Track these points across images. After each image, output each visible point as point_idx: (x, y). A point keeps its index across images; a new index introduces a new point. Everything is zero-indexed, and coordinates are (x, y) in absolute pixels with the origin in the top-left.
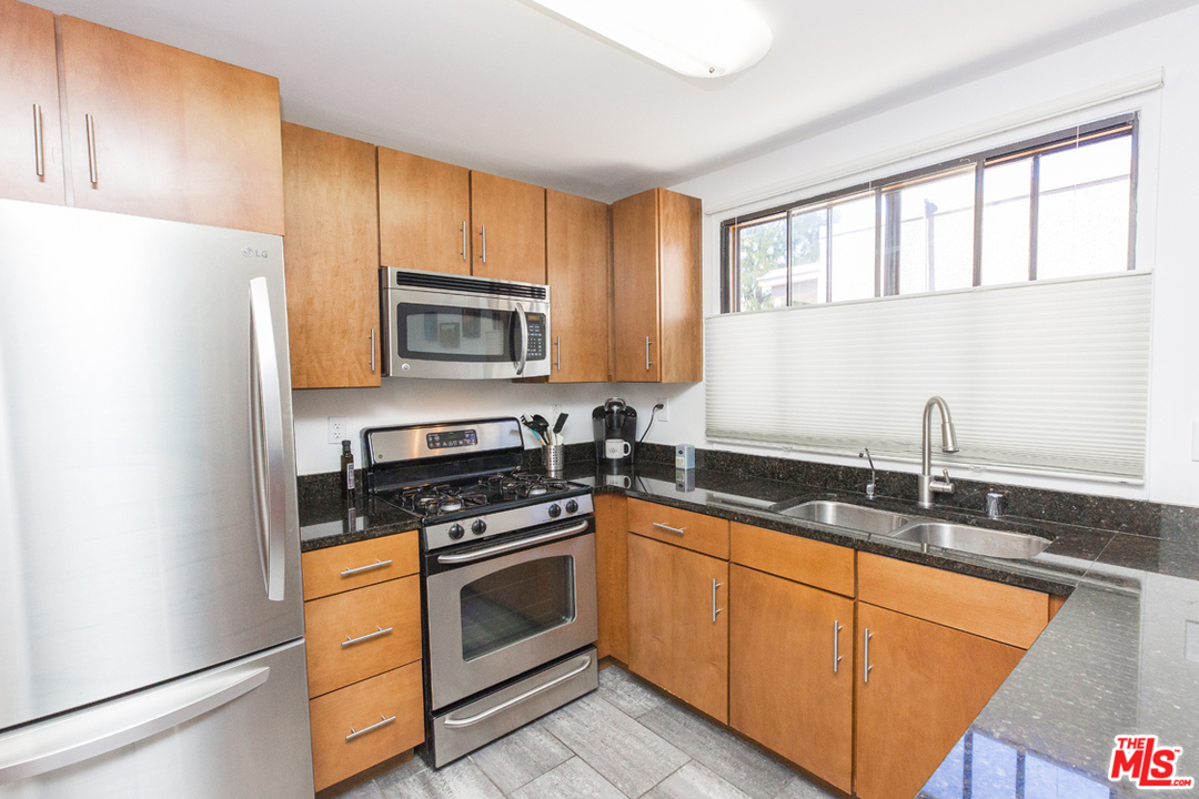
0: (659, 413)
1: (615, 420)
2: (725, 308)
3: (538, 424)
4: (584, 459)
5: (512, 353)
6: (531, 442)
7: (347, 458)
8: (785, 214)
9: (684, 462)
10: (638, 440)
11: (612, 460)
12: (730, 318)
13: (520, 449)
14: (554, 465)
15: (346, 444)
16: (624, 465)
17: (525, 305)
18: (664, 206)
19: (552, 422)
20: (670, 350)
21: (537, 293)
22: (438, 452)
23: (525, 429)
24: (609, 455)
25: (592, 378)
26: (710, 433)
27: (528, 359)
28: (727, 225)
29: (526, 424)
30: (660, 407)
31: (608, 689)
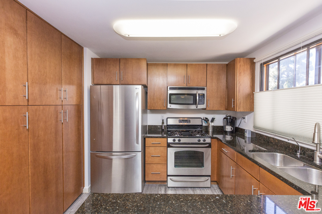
0: (243, 120)
1: (231, 121)
2: (261, 89)
3: (206, 120)
4: (220, 130)
5: (195, 103)
6: (204, 124)
7: (163, 123)
8: (277, 60)
9: (248, 135)
10: (237, 126)
11: (227, 131)
13: (202, 125)
14: (211, 130)
15: (163, 120)
16: (232, 133)
17: (200, 92)
18: (239, 63)
19: (210, 119)
20: (240, 102)
21: (203, 89)
22: (181, 124)
23: (203, 121)
24: (226, 130)
25: (220, 109)
26: (255, 127)
27: (199, 104)
29: (204, 119)
30: (244, 118)
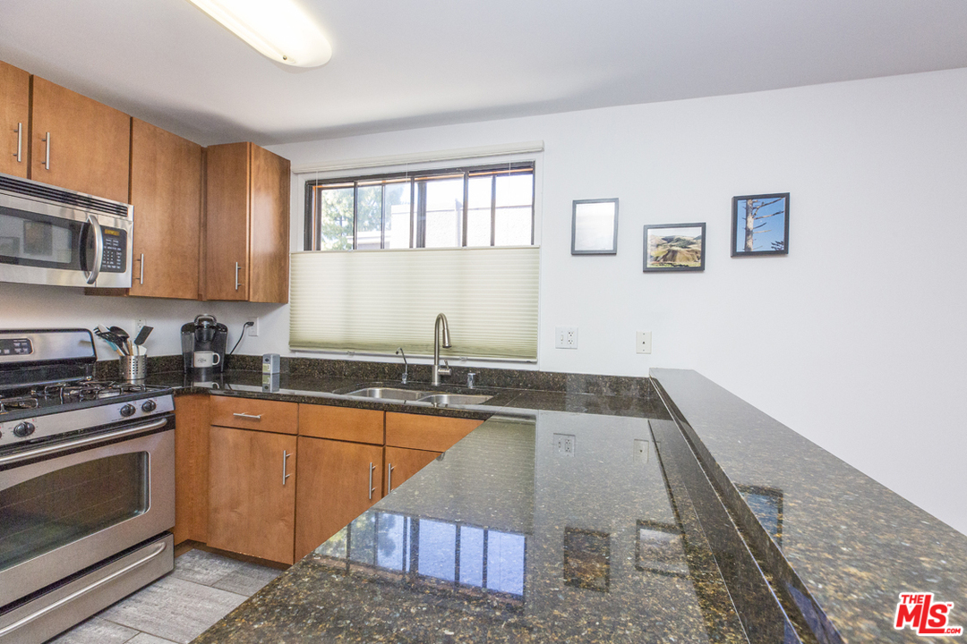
0: (249, 330)
1: (206, 334)
2: (308, 247)
3: (116, 336)
4: (165, 372)
5: (84, 263)
6: (106, 353)
8: (353, 184)
9: (269, 368)
10: (228, 352)
11: (199, 369)
12: (312, 256)
13: (91, 360)
14: (134, 375)
16: (214, 373)
17: (107, 220)
18: (256, 158)
19: (133, 334)
20: (258, 275)
21: (121, 211)
23: (99, 341)
24: (198, 364)
25: (180, 295)
26: (294, 344)
27: (103, 270)
28: (310, 185)
29: (101, 335)
30: (251, 324)
31: (184, 569)
